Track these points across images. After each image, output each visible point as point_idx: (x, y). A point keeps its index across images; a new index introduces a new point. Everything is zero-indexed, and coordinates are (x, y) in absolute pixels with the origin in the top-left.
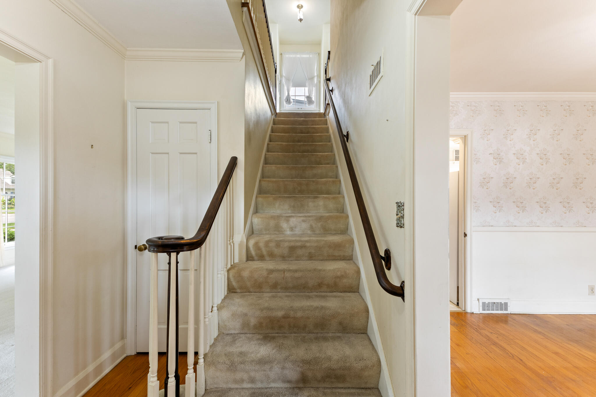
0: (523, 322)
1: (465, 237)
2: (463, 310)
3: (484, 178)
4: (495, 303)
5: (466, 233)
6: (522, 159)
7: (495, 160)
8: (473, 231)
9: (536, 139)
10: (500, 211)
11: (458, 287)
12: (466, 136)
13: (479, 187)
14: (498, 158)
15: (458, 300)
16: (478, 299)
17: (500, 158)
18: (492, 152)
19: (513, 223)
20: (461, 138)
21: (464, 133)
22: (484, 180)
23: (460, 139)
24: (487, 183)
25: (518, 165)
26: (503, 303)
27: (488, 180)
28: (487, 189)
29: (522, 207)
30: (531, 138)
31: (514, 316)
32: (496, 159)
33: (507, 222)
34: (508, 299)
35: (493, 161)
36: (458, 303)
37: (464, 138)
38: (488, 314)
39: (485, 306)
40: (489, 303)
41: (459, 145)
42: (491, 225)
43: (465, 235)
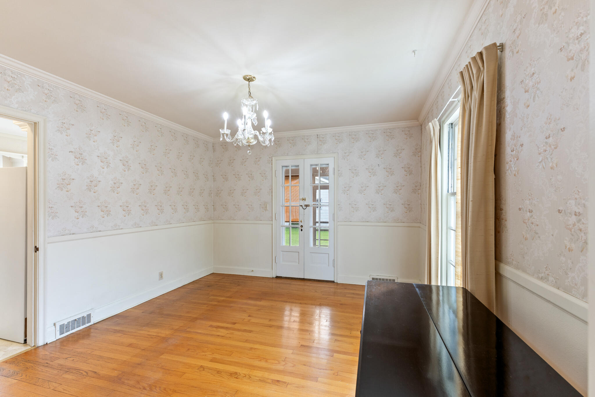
0: (105, 327)
1: (36, 252)
2: (33, 345)
3: (63, 179)
4: (76, 320)
5: (37, 247)
6: (107, 163)
7: (76, 159)
8: (48, 243)
9: (119, 146)
10: (82, 217)
11: (26, 319)
12: (37, 123)
13: (56, 189)
14: (81, 158)
15: (26, 336)
16: (54, 324)
17: (83, 159)
18: (73, 150)
19: (98, 228)
20: (29, 124)
21: (35, 119)
22: (62, 181)
23: (28, 126)
24: (67, 185)
25: (102, 168)
26: (85, 316)
27: (68, 182)
28: (67, 192)
29: (107, 211)
30: (114, 143)
31: (98, 325)
32: (78, 159)
33: (91, 228)
34: (92, 309)
35: (74, 160)
36: (25, 341)
37: (34, 125)
38: (67, 336)
39: (63, 328)
40: (69, 323)
41: (27, 132)
42: (72, 232)
43: (37, 249)
